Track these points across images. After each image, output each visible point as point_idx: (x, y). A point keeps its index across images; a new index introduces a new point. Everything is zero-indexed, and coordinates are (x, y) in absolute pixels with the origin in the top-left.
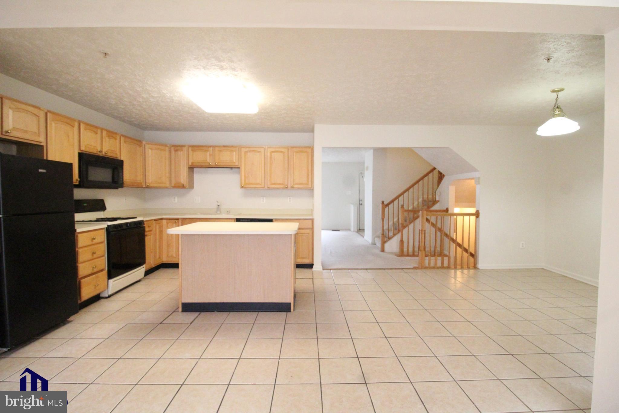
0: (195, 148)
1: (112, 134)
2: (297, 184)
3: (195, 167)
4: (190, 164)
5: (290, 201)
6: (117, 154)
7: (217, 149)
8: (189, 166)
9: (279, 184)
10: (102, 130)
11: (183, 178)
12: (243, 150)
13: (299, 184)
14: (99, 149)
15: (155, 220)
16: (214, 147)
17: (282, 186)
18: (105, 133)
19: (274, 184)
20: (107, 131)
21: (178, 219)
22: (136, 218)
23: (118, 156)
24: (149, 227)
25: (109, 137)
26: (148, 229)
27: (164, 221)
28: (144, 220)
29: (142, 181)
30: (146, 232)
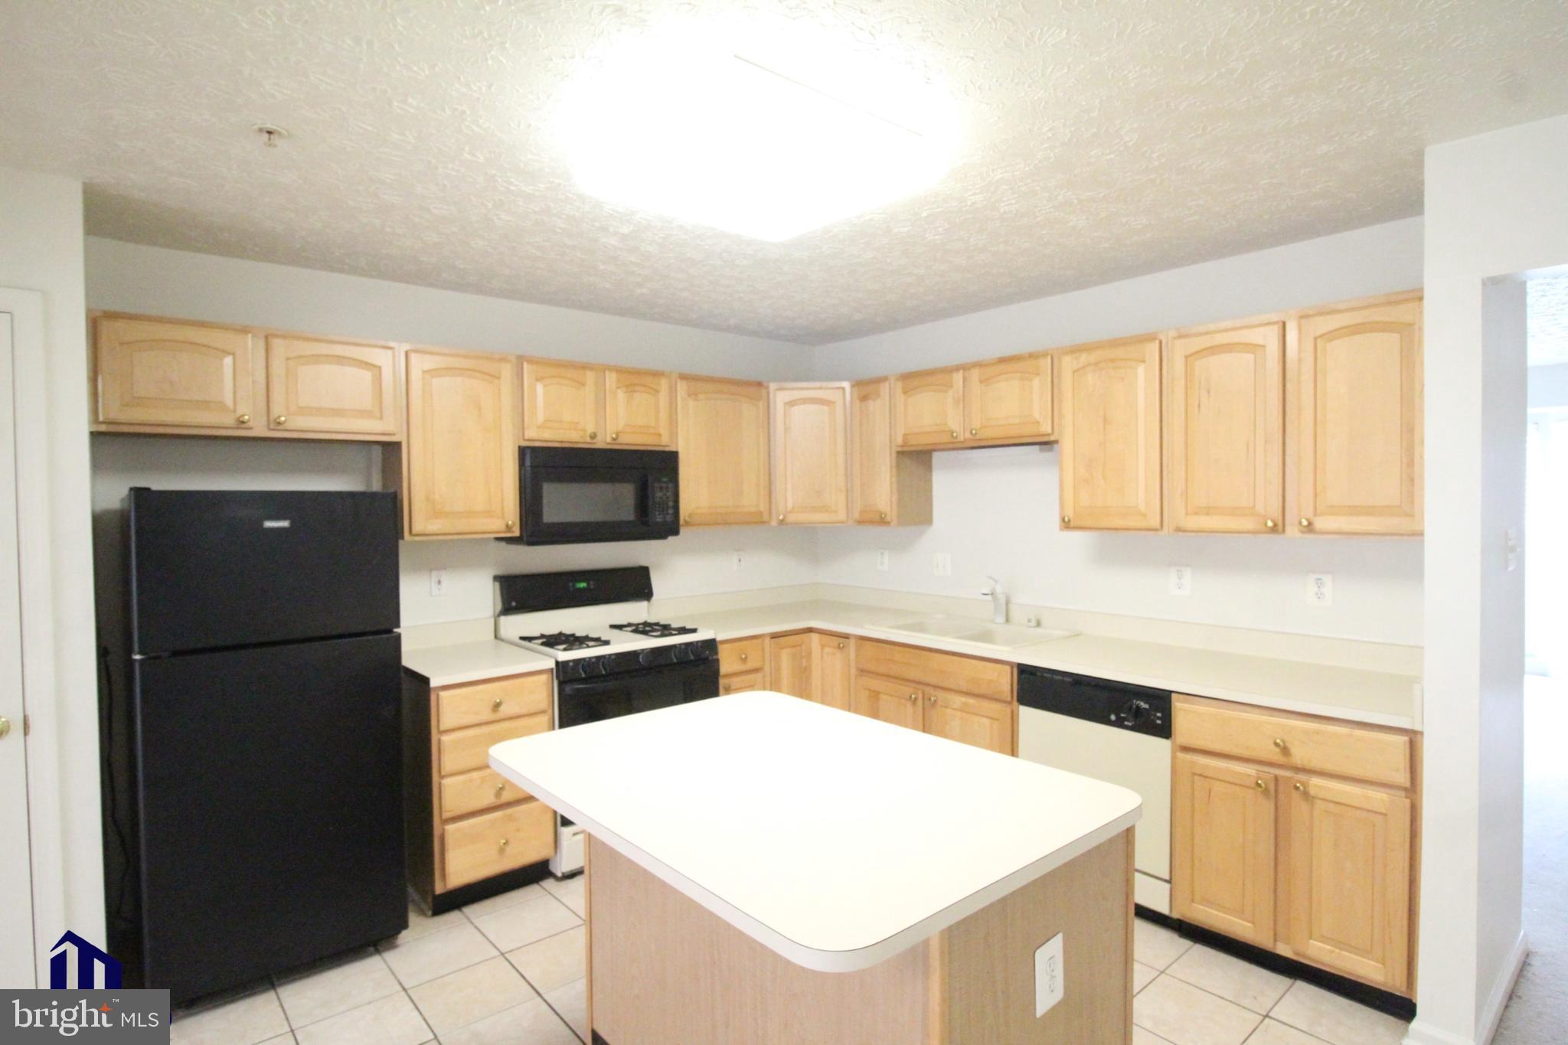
0: (914, 379)
1: (636, 378)
2: (1334, 510)
3: (935, 450)
4: (900, 440)
5: (1319, 596)
6: (660, 435)
7: (975, 373)
8: (899, 449)
9: (1234, 512)
10: (602, 369)
11: (883, 492)
12: (1068, 363)
13: (1354, 511)
14: (590, 429)
15: (775, 636)
16: (965, 368)
17: (1248, 524)
18: (611, 378)
19: (1209, 511)
20: (620, 370)
21: (846, 637)
22: (694, 631)
23: (664, 441)
24: (744, 660)
25: (630, 388)
26: (738, 667)
27: (815, 637)
28: (719, 638)
29: (763, 507)
30: (728, 676)
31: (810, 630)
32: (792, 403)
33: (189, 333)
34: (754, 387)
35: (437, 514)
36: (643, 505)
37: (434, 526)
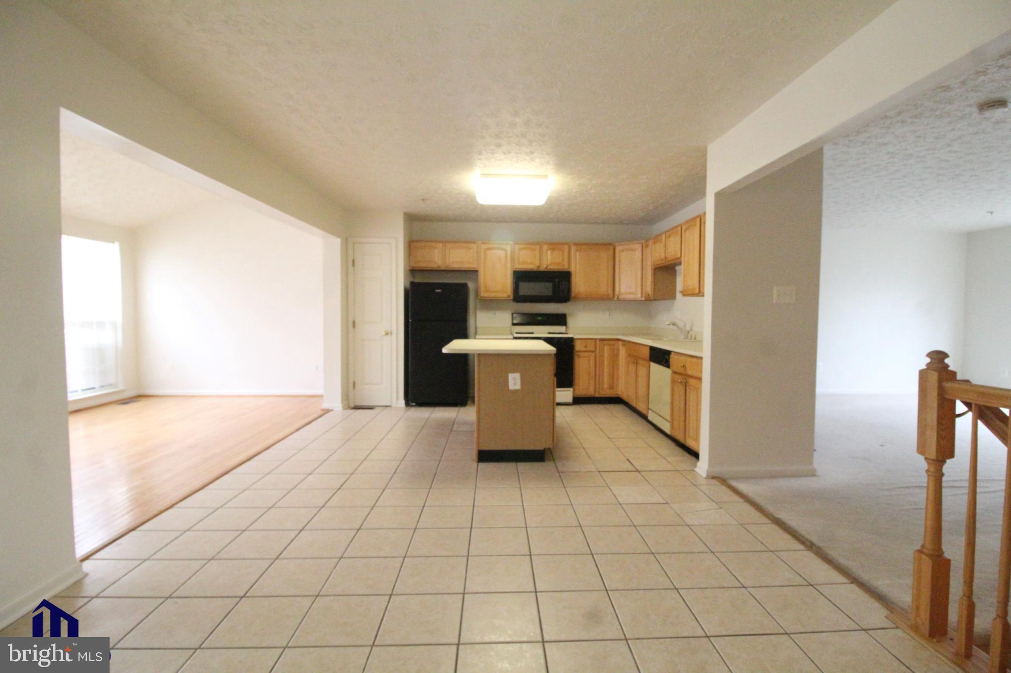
1: (555, 246)
4: (653, 264)
6: (564, 265)
7: (667, 235)
8: (654, 267)
10: (543, 243)
11: (649, 285)
12: (684, 228)
14: (537, 264)
15: (601, 340)
16: (665, 232)
20: (549, 244)
23: (565, 267)
24: (586, 347)
25: (553, 249)
26: (583, 349)
27: (620, 342)
28: (575, 337)
29: (610, 292)
30: (578, 351)
31: (618, 340)
32: (623, 251)
33: (430, 244)
34: (609, 246)
35: (488, 291)
36: (555, 289)
37: (486, 295)
